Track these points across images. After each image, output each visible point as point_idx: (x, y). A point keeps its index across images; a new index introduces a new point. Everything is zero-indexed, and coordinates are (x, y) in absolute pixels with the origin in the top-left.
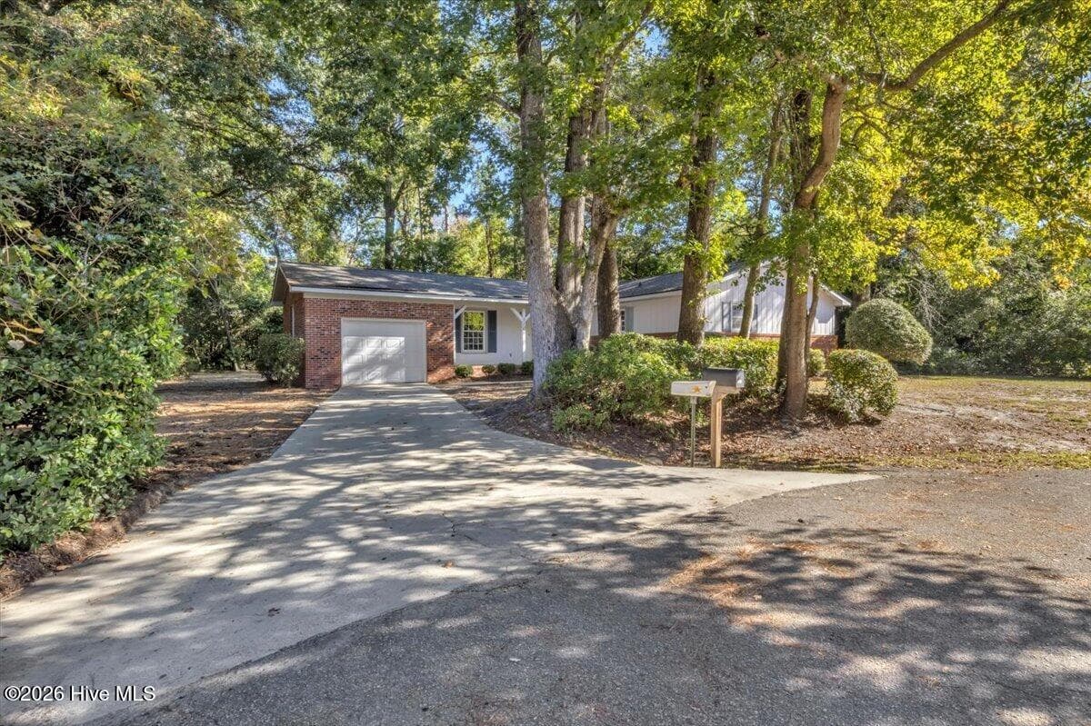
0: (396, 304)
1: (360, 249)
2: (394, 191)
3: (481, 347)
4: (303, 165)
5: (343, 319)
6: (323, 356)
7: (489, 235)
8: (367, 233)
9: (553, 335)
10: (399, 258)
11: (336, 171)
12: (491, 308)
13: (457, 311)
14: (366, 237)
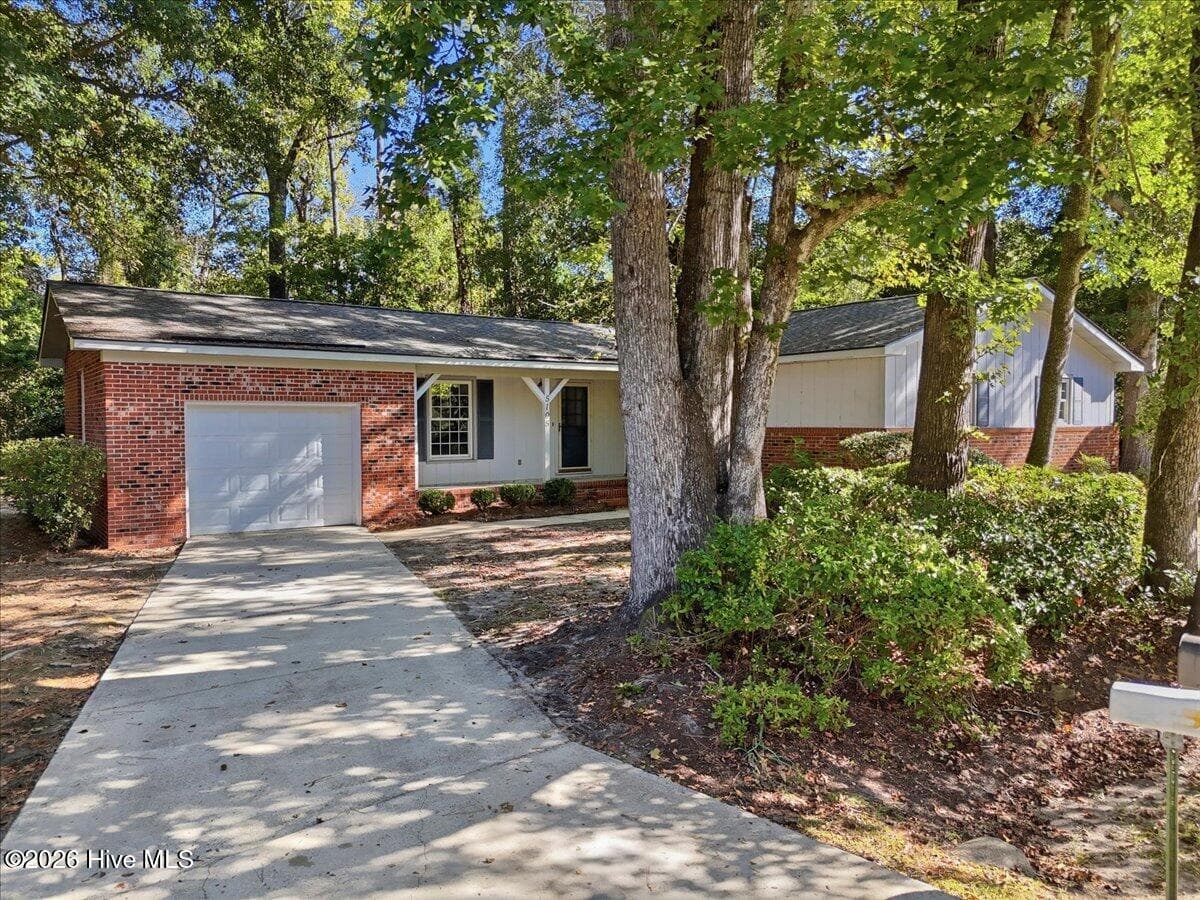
0: (299, 372)
1: (219, 251)
2: (285, 145)
3: (464, 450)
4: (95, 82)
5: (187, 403)
6: (144, 481)
7: (458, 230)
8: (234, 221)
9: (678, 481)
10: (298, 270)
11: (167, 97)
12: (483, 376)
13: (421, 382)
14: (232, 229)
